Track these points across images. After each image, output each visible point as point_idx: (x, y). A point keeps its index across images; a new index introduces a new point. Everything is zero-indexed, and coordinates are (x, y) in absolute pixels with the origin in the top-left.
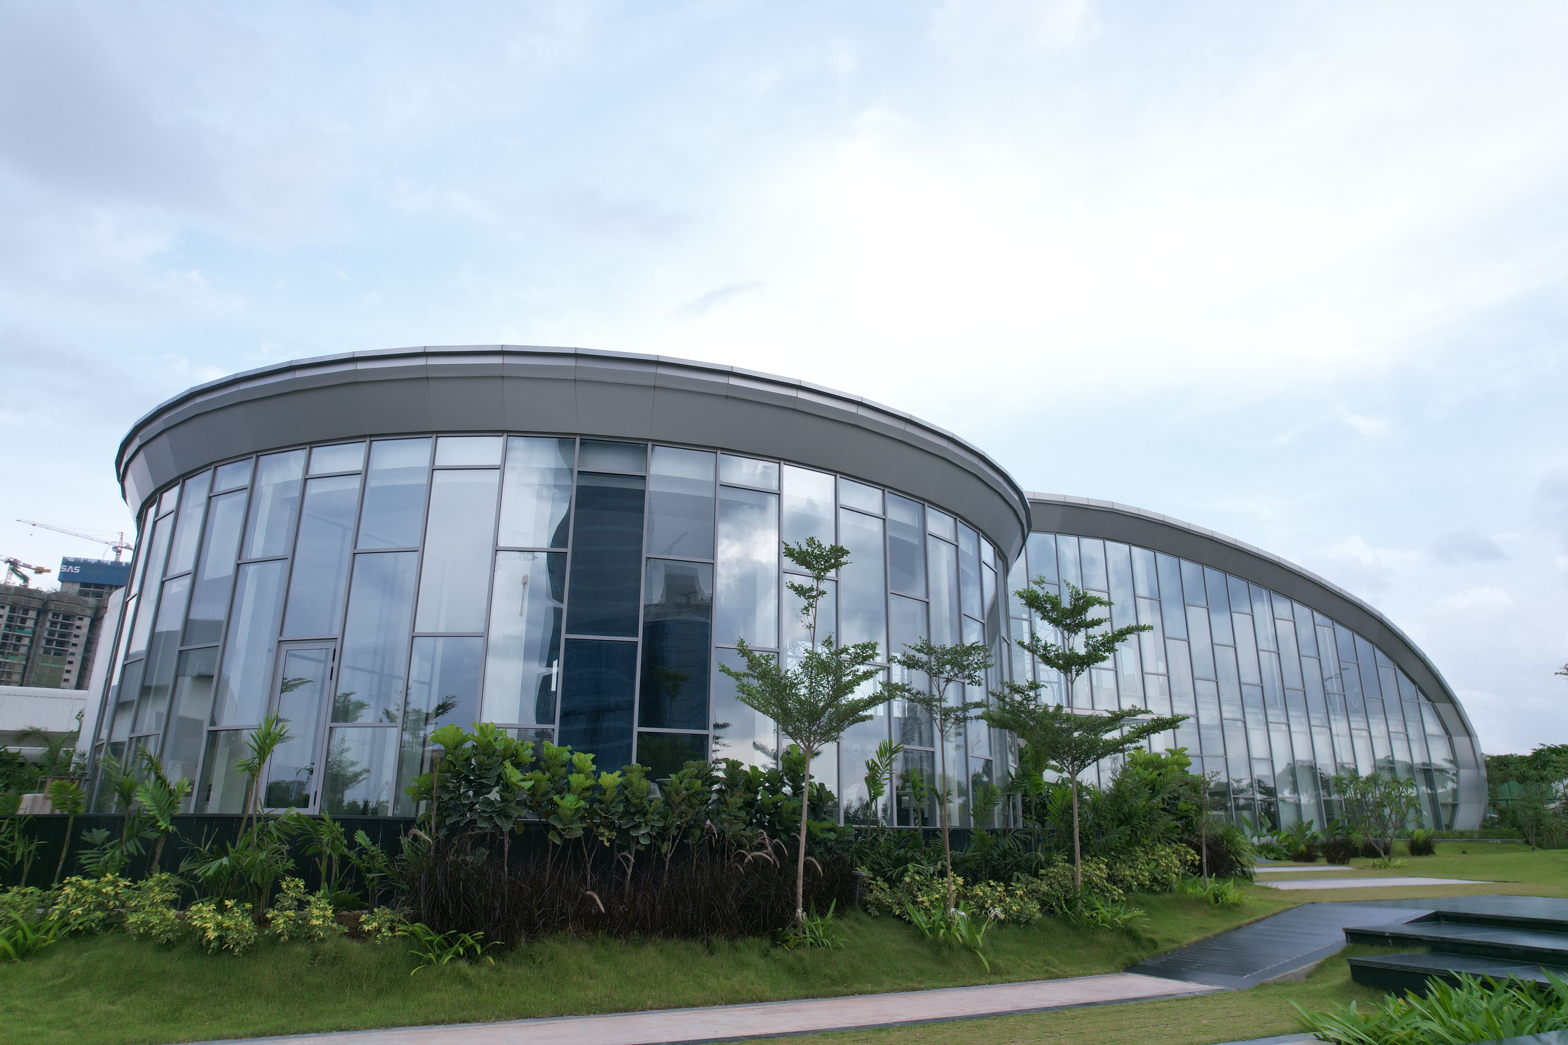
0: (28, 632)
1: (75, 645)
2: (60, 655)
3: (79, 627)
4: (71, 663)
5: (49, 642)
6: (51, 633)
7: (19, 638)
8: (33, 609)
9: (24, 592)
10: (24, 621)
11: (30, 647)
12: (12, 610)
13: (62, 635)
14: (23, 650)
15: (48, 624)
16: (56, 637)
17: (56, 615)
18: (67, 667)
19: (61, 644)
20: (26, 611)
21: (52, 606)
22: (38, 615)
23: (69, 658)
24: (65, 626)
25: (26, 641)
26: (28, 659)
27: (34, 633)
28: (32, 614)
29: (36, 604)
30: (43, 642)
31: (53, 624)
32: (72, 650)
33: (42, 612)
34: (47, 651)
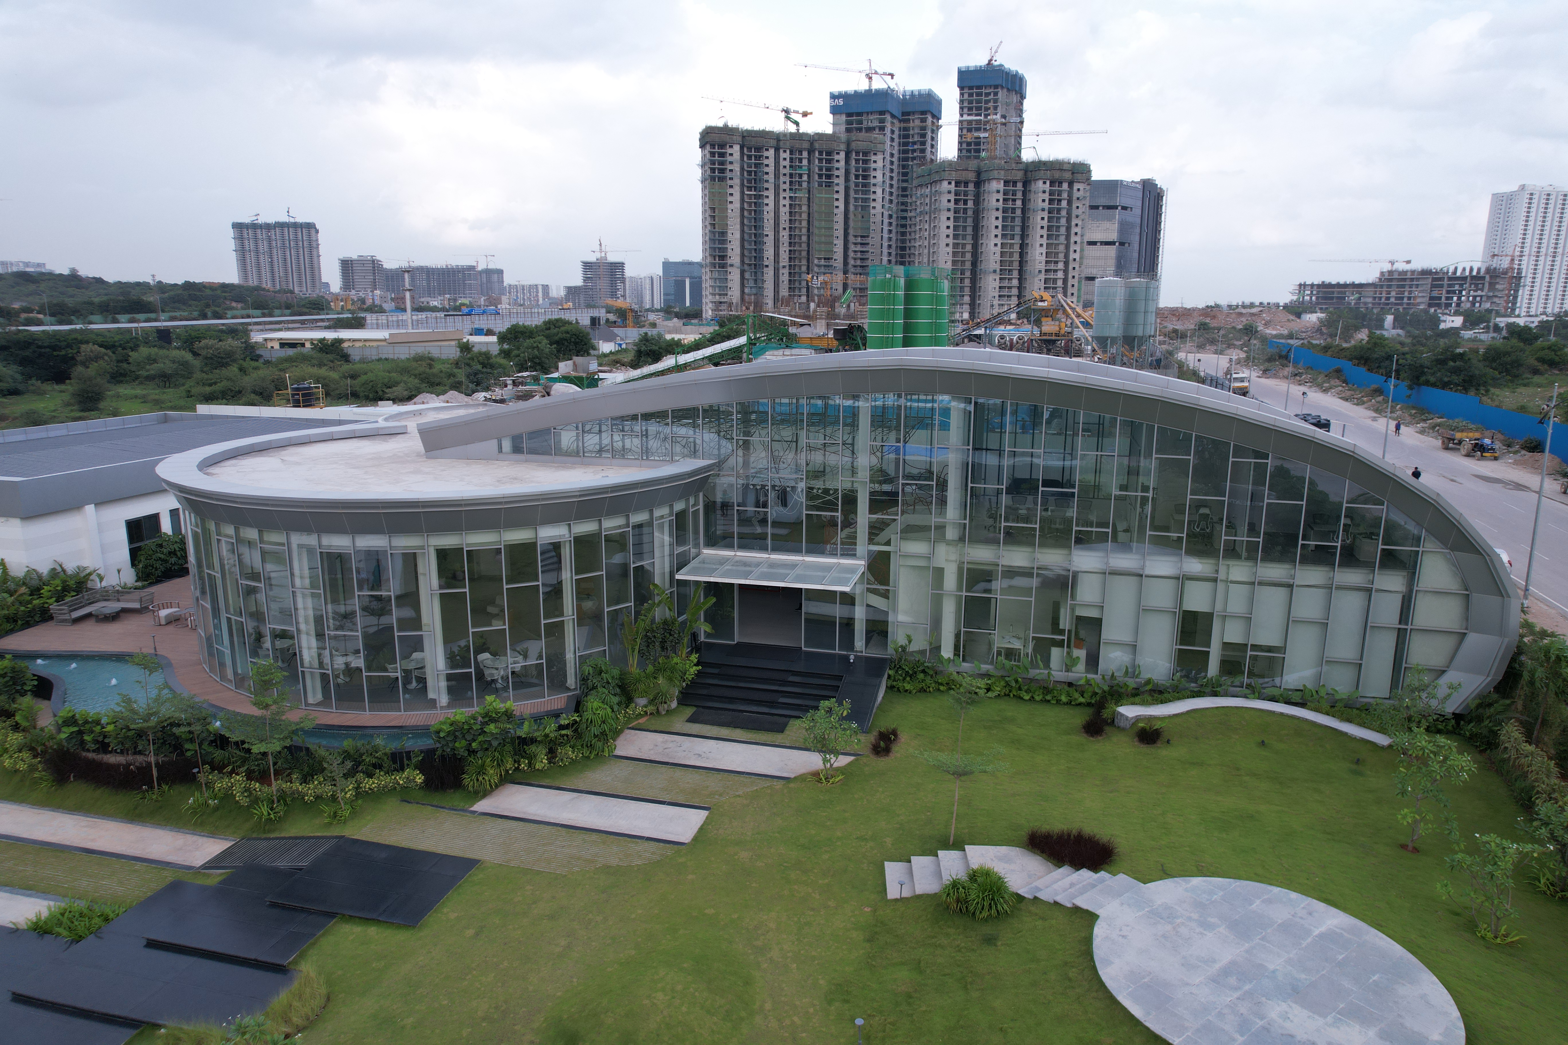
0: (804, 171)
1: (838, 176)
2: (829, 186)
3: (838, 161)
4: (837, 192)
5: (820, 176)
6: (821, 169)
7: (801, 176)
8: (805, 149)
9: (798, 137)
10: (800, 160)
11: (809, 182)
12: (791, 153)
13: (828, 169)
14: (805, 185)
15: (817, 161)
16: (824, 172)
17: (821, 153)
18: (836, 196)
19: (829, 177)
20: (801, 153)
21: (817, 145)
22: (809, 154)
23: (836, 189)
24: (829, 161)
25: (805, 178)
26: (809, 191)
27: (809, 170)
28: (805, 154)
29: (806, 145)
30: (816, 177)
31: (820, 160)
32: (836, 181)
33: (811, 152)
34: (820, 185)
